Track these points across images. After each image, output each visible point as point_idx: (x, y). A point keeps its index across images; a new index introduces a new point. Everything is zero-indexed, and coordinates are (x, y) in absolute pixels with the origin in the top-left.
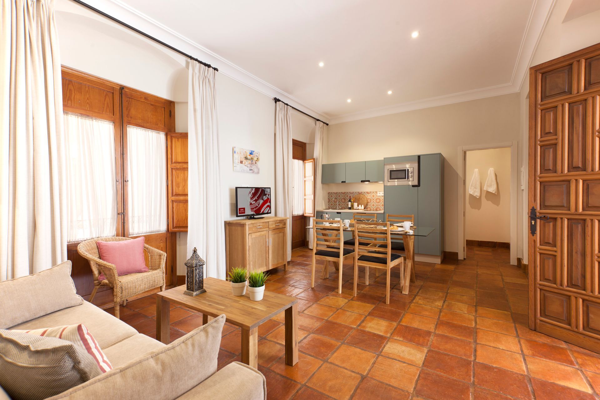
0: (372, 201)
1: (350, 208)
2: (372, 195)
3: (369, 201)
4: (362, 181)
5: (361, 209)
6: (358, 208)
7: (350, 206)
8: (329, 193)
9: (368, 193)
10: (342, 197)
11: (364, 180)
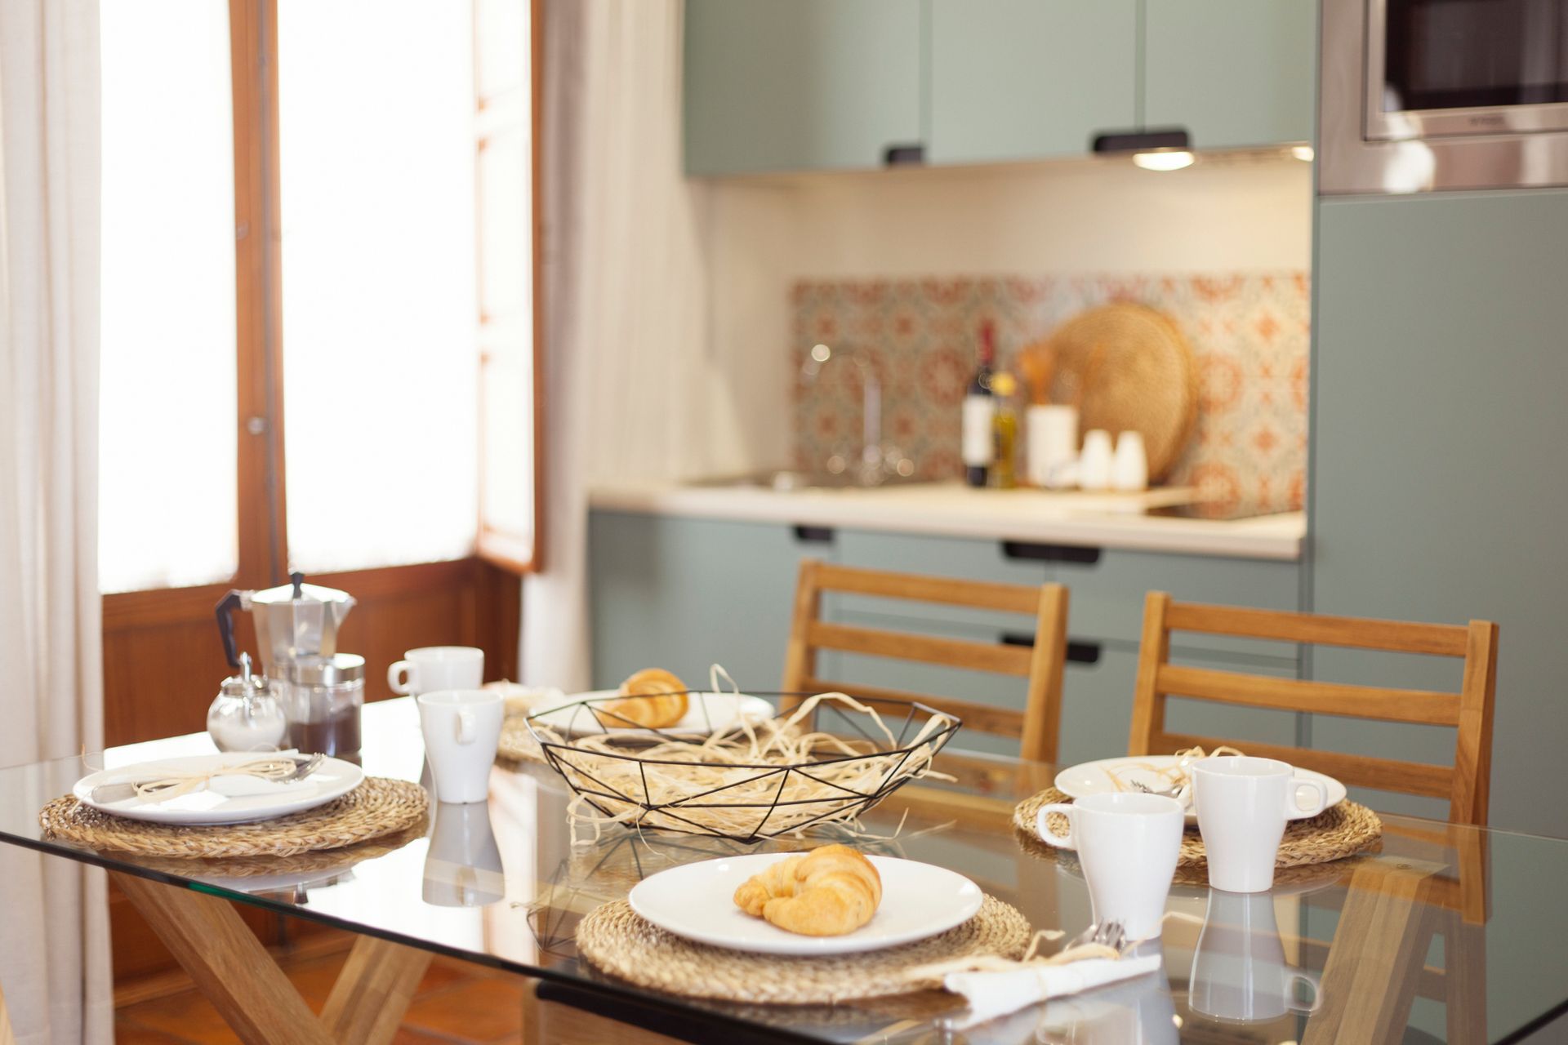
0: (1252, 393)
1: (979, 478)
2: (1256, 315)
3: (1217, 386)
4: (1103, 144)
5: (1111, 490)
6: (1068, 476)
7: (977, 449)
8: (802, 293)
9: (1205, 288)
10: (935, 342)
11: (1121, 121)
